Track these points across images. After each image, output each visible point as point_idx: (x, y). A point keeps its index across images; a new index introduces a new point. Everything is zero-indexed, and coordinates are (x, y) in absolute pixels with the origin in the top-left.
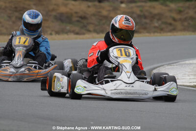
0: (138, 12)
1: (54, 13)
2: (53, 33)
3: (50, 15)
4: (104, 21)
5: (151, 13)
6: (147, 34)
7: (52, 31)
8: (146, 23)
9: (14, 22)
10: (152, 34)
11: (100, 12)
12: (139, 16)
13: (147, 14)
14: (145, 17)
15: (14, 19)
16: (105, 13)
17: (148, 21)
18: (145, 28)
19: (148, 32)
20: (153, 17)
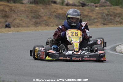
0: (107, 12)
1: (55, 14)
2: (54, 25)
3: (53, 15)
4: (85, 18)
5: (114, 13)
6: (112, 25)
7: (54, 24)
8: (111, 19)
9: (30, 20)
10: (115, 25)
11: (83, 13)
12: (107, 15)
13: (111, 13)
14: (111, 16)
15: (30, 17)
16: (86, 13)
17: (112, 18)
18: (111, 22)
19: (113, 24)
20: (115, 15)
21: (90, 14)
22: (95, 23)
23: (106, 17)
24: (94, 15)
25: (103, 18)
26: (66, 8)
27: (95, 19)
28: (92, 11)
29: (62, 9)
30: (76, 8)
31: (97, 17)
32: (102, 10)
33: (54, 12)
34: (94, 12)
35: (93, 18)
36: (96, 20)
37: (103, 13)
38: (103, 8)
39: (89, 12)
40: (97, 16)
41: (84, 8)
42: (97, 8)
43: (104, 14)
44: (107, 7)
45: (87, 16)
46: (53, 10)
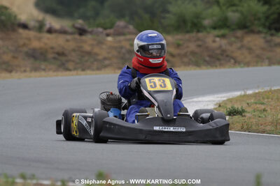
21: (96, 50)
22: (106, 67)
23: (127, 56)
24: (102, 52)
25: (122, 58)
26: (48, 39)
27: (105, 59)
28: (100, 43)
29: (39, 39)
30: (69, 37)
31: (110, 55)
32: (120, 41)
33: (24, 45)
34: (104, 47)
35: (100, 57)
36: (107, 62)
37: (122, 48)
38: (122, 38)
39: (92, 45)
40: (109, 53)
41: (84, 38)
42: (110, 39)
43: (124, 51)
44: (128, 37)
45: (89, 53)
46: (21, 42)
